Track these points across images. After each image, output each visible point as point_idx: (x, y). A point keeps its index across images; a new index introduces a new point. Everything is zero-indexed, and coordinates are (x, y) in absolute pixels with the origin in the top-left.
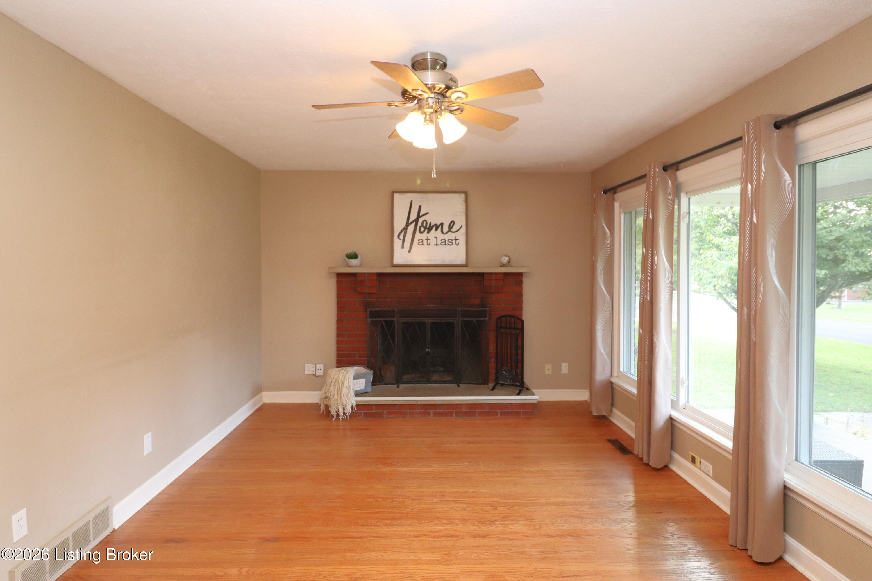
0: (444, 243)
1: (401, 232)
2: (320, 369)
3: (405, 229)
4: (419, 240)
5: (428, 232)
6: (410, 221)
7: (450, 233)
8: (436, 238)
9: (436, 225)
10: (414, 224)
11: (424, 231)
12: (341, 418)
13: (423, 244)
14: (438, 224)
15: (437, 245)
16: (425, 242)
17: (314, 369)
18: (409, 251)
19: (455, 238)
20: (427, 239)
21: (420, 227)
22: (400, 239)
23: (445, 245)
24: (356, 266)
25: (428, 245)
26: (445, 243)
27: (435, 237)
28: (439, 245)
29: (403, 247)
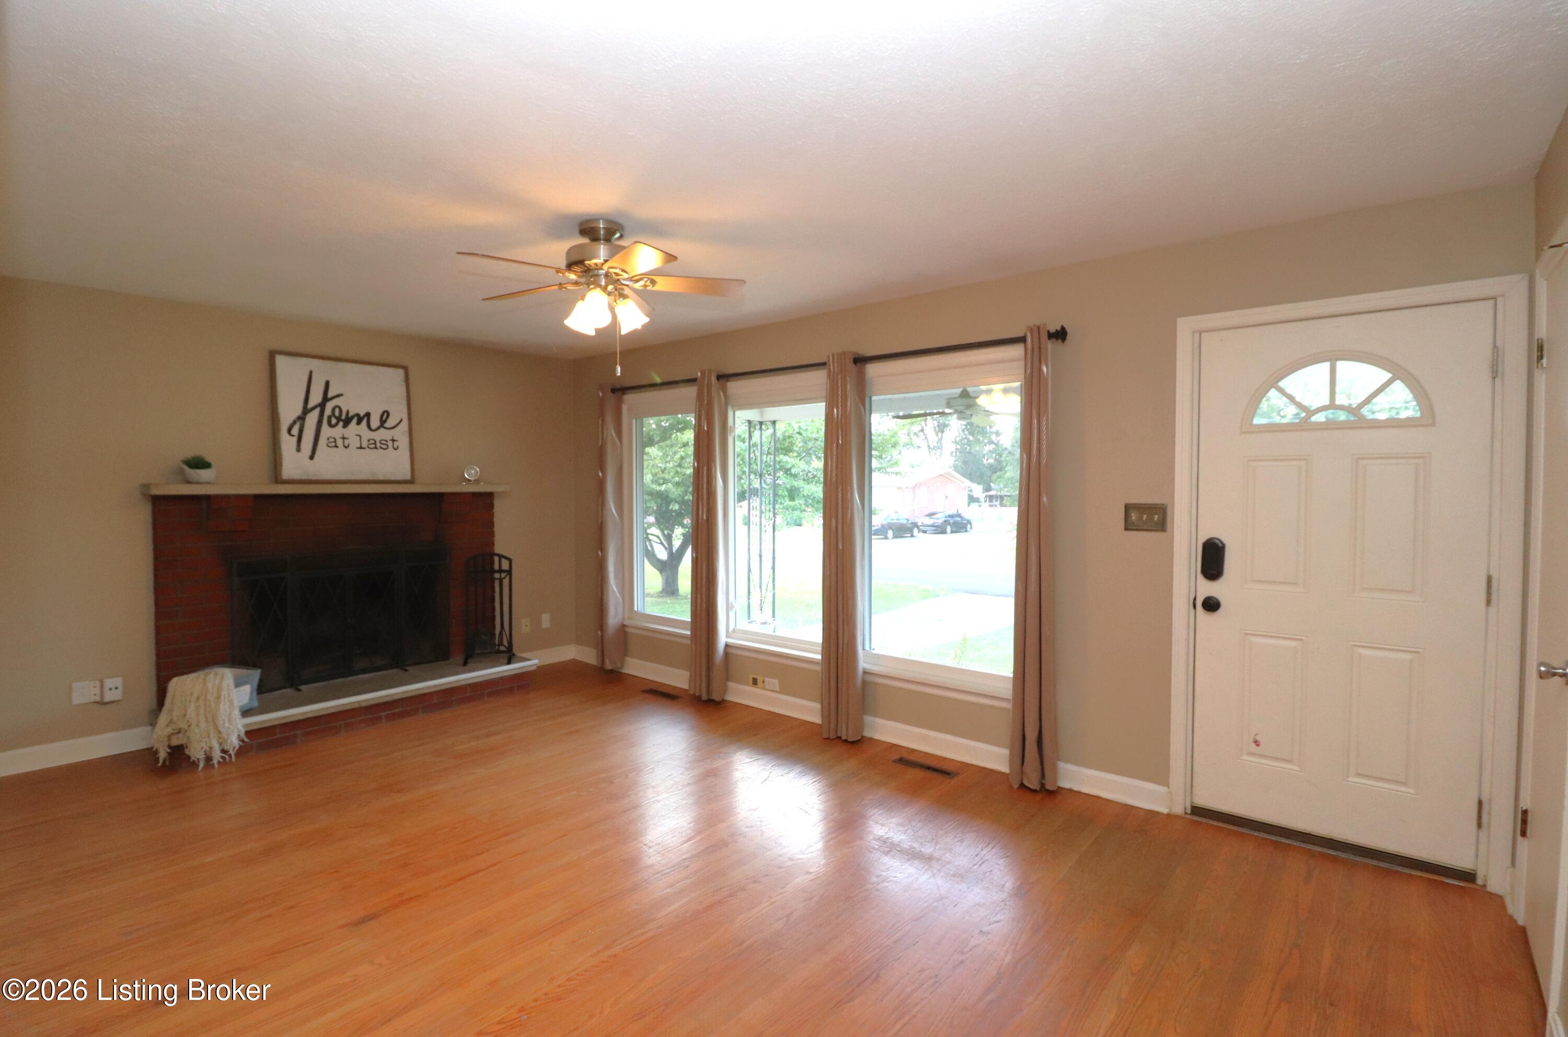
0: (374, 445)
1: (294, 422)
2: (113, 689)
3: (302, 418)
4: (328, 439)
5: (345, 426)
6: (310, 405)
7: (382, 429)
8: (358, 438)
9: (357, 415)
10: (317, 411)
11: (337, 424)
12: (215, 762)
13: (336, 446)
14: (362, 414)
15: (361, 448)
16: (340, 442)
17: (97, 691)
18: (312, 457)
19: (391, 438)
20: (344, 438)
21: (329, 418)
22: (293, 436)
23: (376, 448)
24: (207, 483)
25: (346, 447)
26: (376, 446)
27: (357, 435)
28: (364, 448)
29: (298, 449)
